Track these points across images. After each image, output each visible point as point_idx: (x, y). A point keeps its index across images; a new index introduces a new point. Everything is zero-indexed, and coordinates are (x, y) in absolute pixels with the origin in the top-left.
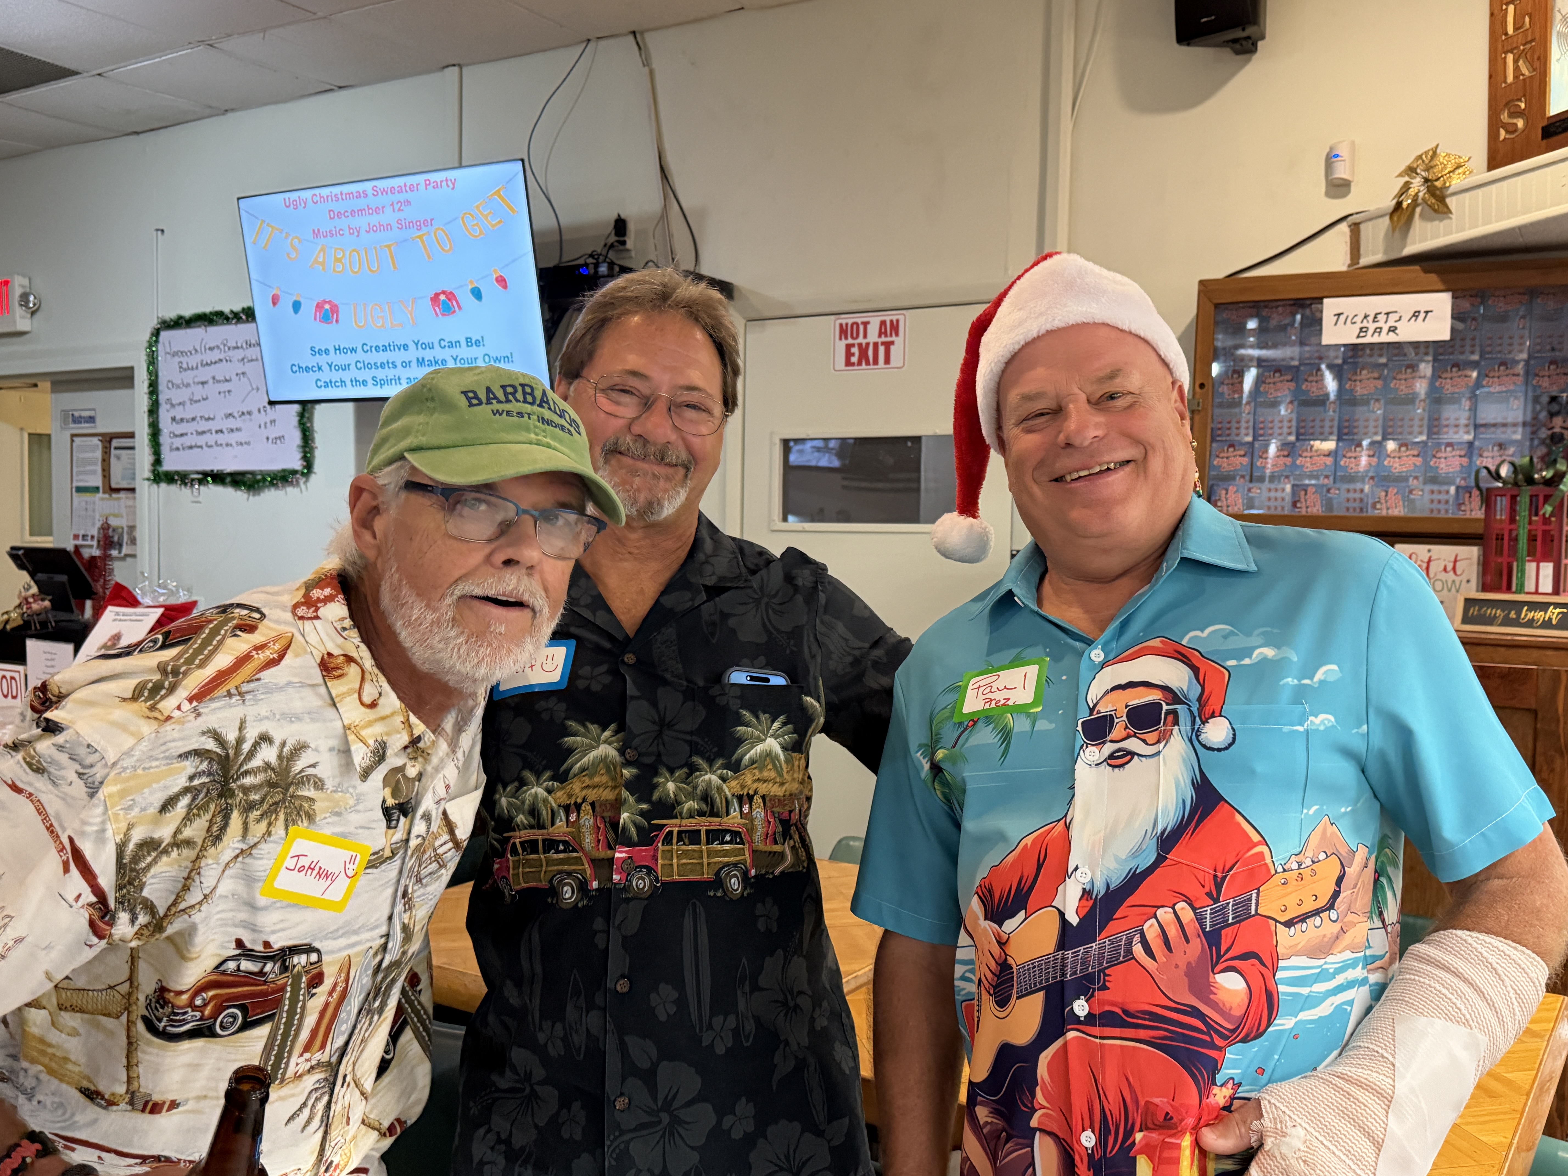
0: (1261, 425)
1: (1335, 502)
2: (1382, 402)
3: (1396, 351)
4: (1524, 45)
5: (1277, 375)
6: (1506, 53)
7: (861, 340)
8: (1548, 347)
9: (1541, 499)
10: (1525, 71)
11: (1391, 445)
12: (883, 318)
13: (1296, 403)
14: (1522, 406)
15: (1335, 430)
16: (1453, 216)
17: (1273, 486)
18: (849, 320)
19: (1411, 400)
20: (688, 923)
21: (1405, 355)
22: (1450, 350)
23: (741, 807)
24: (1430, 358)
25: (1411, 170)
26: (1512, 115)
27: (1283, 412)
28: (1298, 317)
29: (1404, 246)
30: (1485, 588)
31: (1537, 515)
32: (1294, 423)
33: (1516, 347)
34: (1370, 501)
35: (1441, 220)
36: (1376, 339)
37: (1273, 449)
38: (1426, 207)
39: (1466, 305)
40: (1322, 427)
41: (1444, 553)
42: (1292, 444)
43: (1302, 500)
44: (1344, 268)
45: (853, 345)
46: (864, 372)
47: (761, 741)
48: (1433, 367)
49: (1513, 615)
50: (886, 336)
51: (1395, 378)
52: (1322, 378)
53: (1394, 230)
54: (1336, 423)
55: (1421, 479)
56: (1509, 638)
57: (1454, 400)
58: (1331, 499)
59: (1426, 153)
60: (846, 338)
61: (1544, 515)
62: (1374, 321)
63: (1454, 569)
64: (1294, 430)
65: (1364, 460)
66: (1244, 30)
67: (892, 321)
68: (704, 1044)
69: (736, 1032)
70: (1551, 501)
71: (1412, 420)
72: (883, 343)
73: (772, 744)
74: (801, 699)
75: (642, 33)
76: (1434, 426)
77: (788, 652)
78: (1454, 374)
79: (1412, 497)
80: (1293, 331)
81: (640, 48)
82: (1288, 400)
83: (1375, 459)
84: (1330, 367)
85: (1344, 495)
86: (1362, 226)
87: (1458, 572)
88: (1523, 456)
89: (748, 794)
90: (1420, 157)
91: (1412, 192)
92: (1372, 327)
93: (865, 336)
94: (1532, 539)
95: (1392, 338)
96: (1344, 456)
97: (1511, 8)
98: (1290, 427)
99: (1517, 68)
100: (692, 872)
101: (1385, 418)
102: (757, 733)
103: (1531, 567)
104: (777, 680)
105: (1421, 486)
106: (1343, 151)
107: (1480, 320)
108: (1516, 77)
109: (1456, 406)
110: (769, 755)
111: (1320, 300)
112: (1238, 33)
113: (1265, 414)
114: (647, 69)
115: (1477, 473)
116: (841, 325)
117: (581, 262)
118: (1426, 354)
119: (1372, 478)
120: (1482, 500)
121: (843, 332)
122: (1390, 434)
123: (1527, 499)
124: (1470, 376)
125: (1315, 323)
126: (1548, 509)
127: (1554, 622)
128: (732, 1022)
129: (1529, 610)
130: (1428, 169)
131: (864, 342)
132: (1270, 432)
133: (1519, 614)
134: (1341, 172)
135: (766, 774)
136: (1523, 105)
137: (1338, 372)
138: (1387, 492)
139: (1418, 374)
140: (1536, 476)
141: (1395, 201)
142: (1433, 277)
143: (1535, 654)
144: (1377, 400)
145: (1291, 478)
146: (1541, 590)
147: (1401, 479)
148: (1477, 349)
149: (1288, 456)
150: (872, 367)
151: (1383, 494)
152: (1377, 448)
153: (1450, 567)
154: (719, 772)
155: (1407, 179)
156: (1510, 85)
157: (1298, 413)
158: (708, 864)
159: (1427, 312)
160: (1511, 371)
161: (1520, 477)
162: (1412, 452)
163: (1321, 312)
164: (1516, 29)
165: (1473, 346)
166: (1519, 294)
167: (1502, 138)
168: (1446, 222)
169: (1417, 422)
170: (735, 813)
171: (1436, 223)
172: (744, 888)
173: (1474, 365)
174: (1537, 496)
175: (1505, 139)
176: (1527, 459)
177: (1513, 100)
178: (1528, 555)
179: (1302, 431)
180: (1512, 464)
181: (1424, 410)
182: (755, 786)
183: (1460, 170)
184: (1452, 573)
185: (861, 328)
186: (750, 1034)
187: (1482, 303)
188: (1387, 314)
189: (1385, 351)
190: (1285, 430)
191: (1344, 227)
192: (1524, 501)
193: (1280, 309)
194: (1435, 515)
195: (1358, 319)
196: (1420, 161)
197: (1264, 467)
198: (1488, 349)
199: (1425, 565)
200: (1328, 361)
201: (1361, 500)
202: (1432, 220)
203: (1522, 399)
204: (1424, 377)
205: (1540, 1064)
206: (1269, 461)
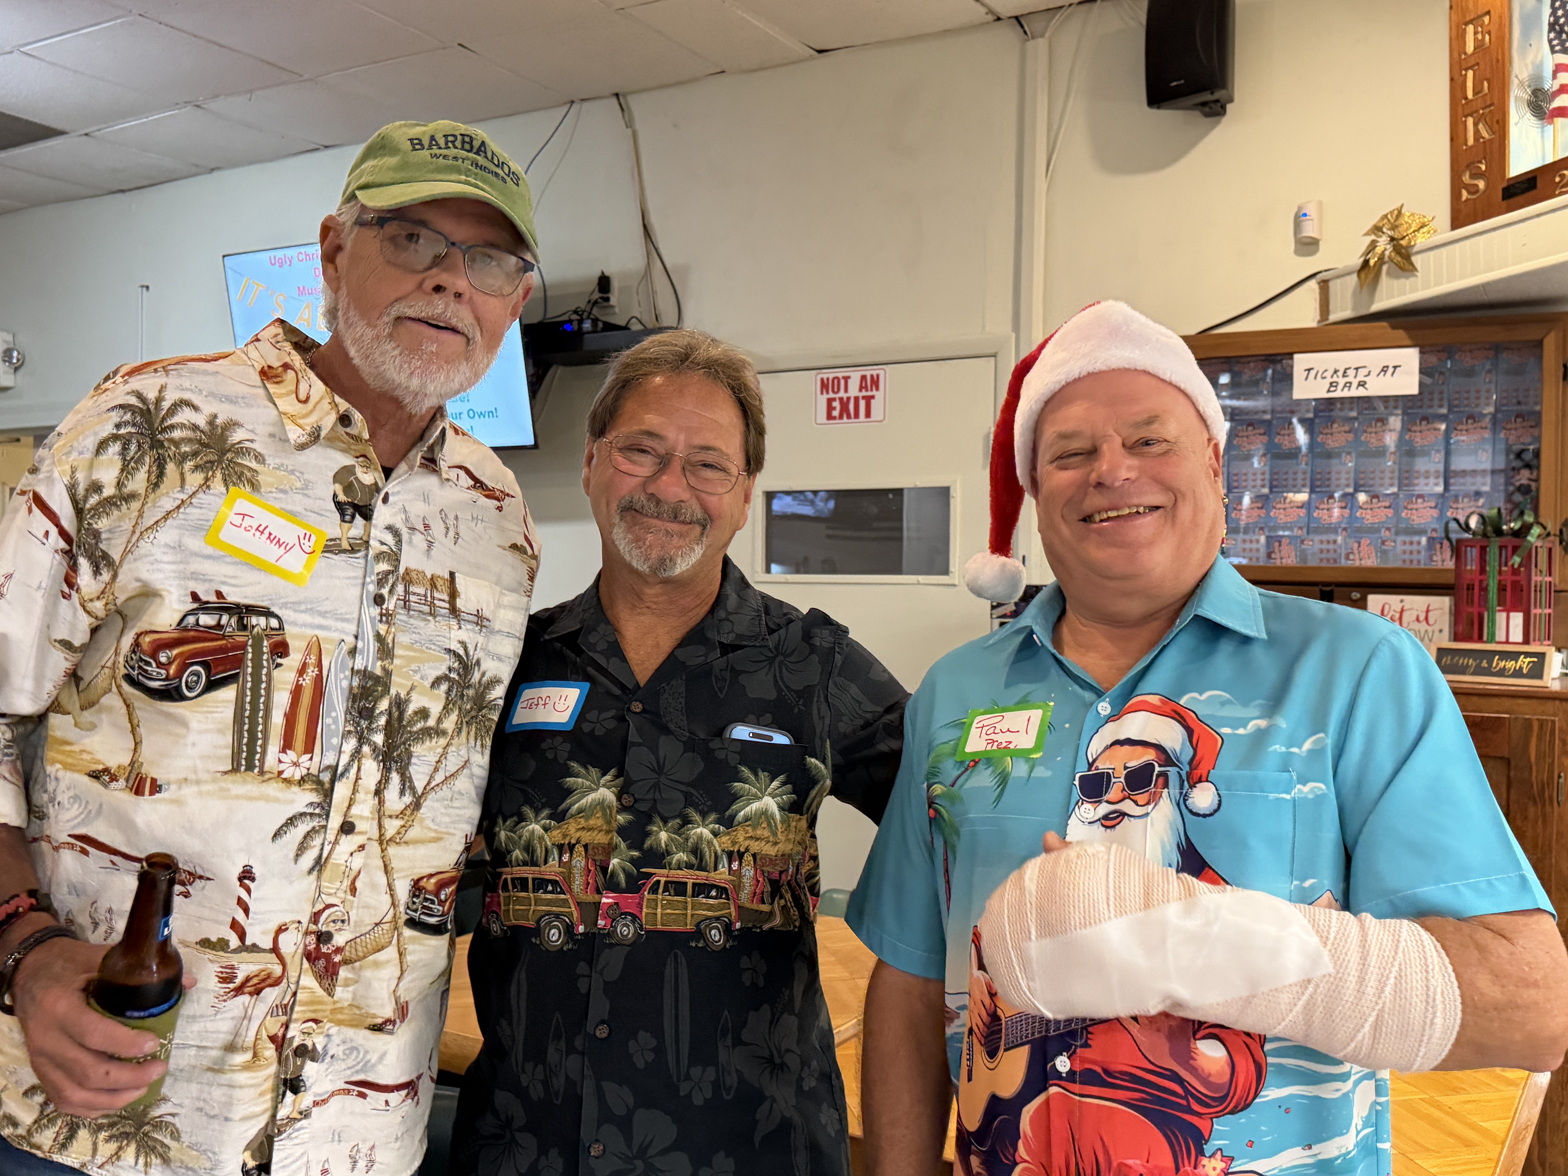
0: (1235, 478)
1: (1309, 552)
2: (1354, 455)
3: (1366, 406)
4: (1483, 109)
5: (1250, 428)
6: (1466, 116)
7: (842, 394)
8: (1514, 401)
9: (1510, 549)
10: (1485, 134)
11: (1362, 497)
12: (864, 373)
13: (1269, 456)
14: (1490, 459)
15: (1308, 482)
16: (1418, 274)
17: (1247, 537)
18: (830, 375)
19: (1381, 452)
20: (669, 971)
21: (1375, 409)
22: (1419, 404)
23: (730, 863)
24: (1399, 412)
25: (1377, 229)
26: (1473, 176)
27: (1256, 465)
28: (1270, 372)
29: (1372, 303)
30: (1456, 638)
31: (1506, 565)
32: (1267, 476)
33: (1483, 401)
34: (1344, 552)
35: (1407, 278)
36: (1346, 393)
37: (1246, 500)
38: (1393, 265)
39: (1433, 359)
40: (1295, 480)
41: (1416, 603)
42: (1266, 497)
43: (1277, 551)
44: (1314, 324)
45: (834, 399)
46: (845, 426)
47: (758, 798)
48: (1403, 420)
49: (1485, 664)
50: (867, 390)
51: (1365, 432)
52: (1292, 433)
53: (1361, 287)
54: (1308, 476)
55: (1393, 530)
56: (1481, 687)
57: (1425, 453)
58: (1304, 550)
59: (1392, 212)
60: (828, 393)
61: (1513, 565)
62: (1344, 376)
63: (1427, 619)
64: (1267, 483)
65: (1336, 512)
66: (1212, 93)
67: (872, 376)
68: (682, 1094)
69: (716, 1085)
70: (1520, 551)
71: (1382, 472)
72: (864, 397)
73: (770, 804)
74: (805, 759)
75: (625, 95)
76: (1406, 478)
77: (796, 710)
78: (1423, 427)
79: (1384, 547)
80: (1266, 385)
81: (622, 109)
82: (1261, 452)
83: (1347, 511)
84: (1302, 421)
85: (1318, 546)
86: (1331, 284)
87: (1431, 621)
88: (1491, 508)
89: (739, 851)
90: (1385, 216)
91: (1379, 250)
92: (1342, 381)
93: (846, 391)
94: (1502, 589)
95: (1361, 392)
96: (1317, 508)
97: (1470, 73)
98: (1263, 480)
99: (1477, 132)
100: (675, 922)
101: (1357, 471)
102: (754, 790)
103: (1501, 617)
104: (780, 739)
105: (1393, 537)
106: (1311, 210)
107: (1447, 374)
108: (1476, 139)
109: (1426, 459)
110: (764, 814)
111: (1290, 355)
112: (1207, 97)
113: (1238, 467)
114: (629, 131)
115: (1447, 524)
116: (822, 380)
117: (565, 318)
118: (1396, 408)
119: (1345, 529)
120: (1452, 551)
121: (824, 386)
122: (1362, 486)
123: (1497, 551)
124: (1439, 429)
125: (1286, 378)
126: (1517, 560)
127: (1525, 671)
128: (711, 1073)
129: (1501, 659)
130: (1394, 228)
131: (845, 396)
132: (1244, 484)
133: (1490, 663)
134: (1310, 230)
135: (759, 832)
136: (1483, 167)
137: (1309, 425)
138: (1359, 543)
139: (1388, 427)
140: (1505, 527)
141: (1362, 259)
142: (1401, 333)
143: (1507, 703)
144: (1349, 453)
145: (1266, 530)
146: (1511, 640)
147: (1373, 530)
148: (1446, 403)
149: (1262, 508)
150: (853, 420)
151: (1356, 545)
152: (1349, 499)
153: (1422, 617)
154: (711, 826)
155: (1373, 237)
156: (1472, 147)
157: (1271, 466)
158: (692, 915)
159: (1395, 367)
160: (1479, 425)
161: (1489, 528)
162: (1384, 504)
163: (1292, 367)
164: (1475, 93)
165: (1441, 399)
166: (1485, 349)
167: (1464, 198)
168: (1412, 279)
169: (1388, 474)
170: (723, 868)
171: (1403, 280)
172: (727, 941)
173: (1443, 418)
174: (1506, 547)
175: (1467, 200)
176: (1495, 511)
177: (1473, 163)
178: (1499, 605)
179: (1275, 483)
180: (1481, 516)
181: (1394, 463)
182: (747, 843)
183: (1425, 230)
184: (1424, 623)
185: (842, 382)
186: (731, 1087)
187: (1449, 358)
188: (1357, 369)
189: (1355, 405)
190: (1259, 483)
191: (1313, 284)
192: (1493, 552)
193: (1252, 365)
194: (1407, 565)
195: (1328, 374)
196: (1386, 221)
197: (1239, 519)
198: (1456, 402)
199: (1397, 615)
200: (1300, 415)
201: (1335, 551)
202: (1397, 277)
203: (1490, 451)
204: (1394, 430)
205: (1515, 1113)
206: (1243, 512)
